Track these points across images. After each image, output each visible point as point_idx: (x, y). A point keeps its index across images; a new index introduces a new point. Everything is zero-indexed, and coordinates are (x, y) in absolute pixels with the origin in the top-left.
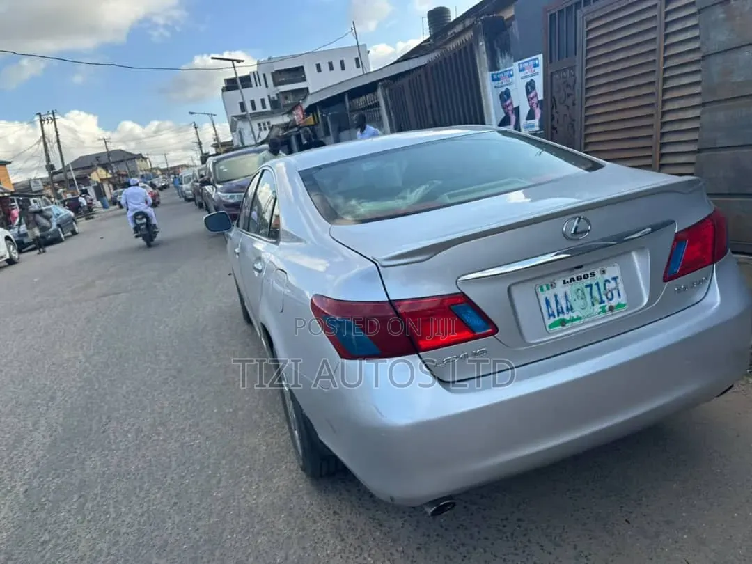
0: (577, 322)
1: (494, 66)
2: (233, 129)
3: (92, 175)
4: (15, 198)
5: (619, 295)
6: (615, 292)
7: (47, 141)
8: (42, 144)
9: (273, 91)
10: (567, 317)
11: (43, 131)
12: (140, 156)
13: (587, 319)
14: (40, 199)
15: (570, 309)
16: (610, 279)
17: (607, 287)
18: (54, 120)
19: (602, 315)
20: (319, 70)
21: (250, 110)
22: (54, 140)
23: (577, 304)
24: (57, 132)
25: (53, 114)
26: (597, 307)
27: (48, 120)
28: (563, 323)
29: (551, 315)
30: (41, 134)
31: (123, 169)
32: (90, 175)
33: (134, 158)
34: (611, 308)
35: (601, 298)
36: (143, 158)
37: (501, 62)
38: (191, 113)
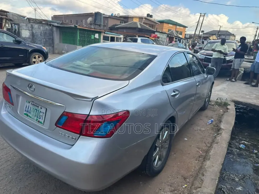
0: (30, 118)
3: (211, 37)
4: (178, 38)
5: (42, 119)
6: (42, 117)
7: (199, 22)
8: (197, 24)
10: (29, 114)
11: (199, 19)
13: (32, 119)
14: (184, 40)
15: (30, 113)
16: (42, 112)
17: (40, 114)
18: (204, 16)
19: (36, 121)
22: (201, 23)
23: (32, 113)
24: (203, 20)
25: (205, 14)
26: (36, 118)
27: (202, 16)
28: (28, 116)
29: (25, 111)
30: (198, 20)
32: (210, 37)
33: (230, 35)
34: (39, 121)
35: (38, 116)
36: (234, 36)
38: (253, 23)
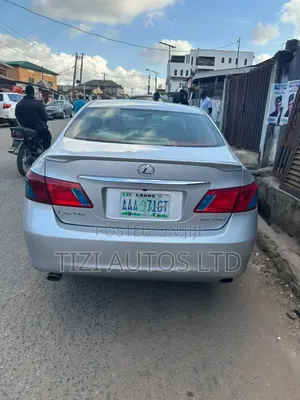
0: (138, 216)
1: (278, 80)
2: (167, 83)
5: (165, 211)
6: (163, 209)
7: (76, 68)
8: (74, 69)
9: (195, 67)
10: (133, 212)
12: (120, 87)
13: (143, 216)
15: (136, 209)
16: (163, 201)
17: (160, 205)
19: (153, 217)
20: (223, 61)
21: (179, 75)
23: (140, 208)
25: (83, 55)
26: (151, 213)
27: (80, 57)
28: (130, 214)
29: (124, 208)
30: (75, 64)
31: (110, 91)
32: (93, 90)
33: (117, 87)
34: (159, 215)
35: (155, 209)
37: (284, 79)
